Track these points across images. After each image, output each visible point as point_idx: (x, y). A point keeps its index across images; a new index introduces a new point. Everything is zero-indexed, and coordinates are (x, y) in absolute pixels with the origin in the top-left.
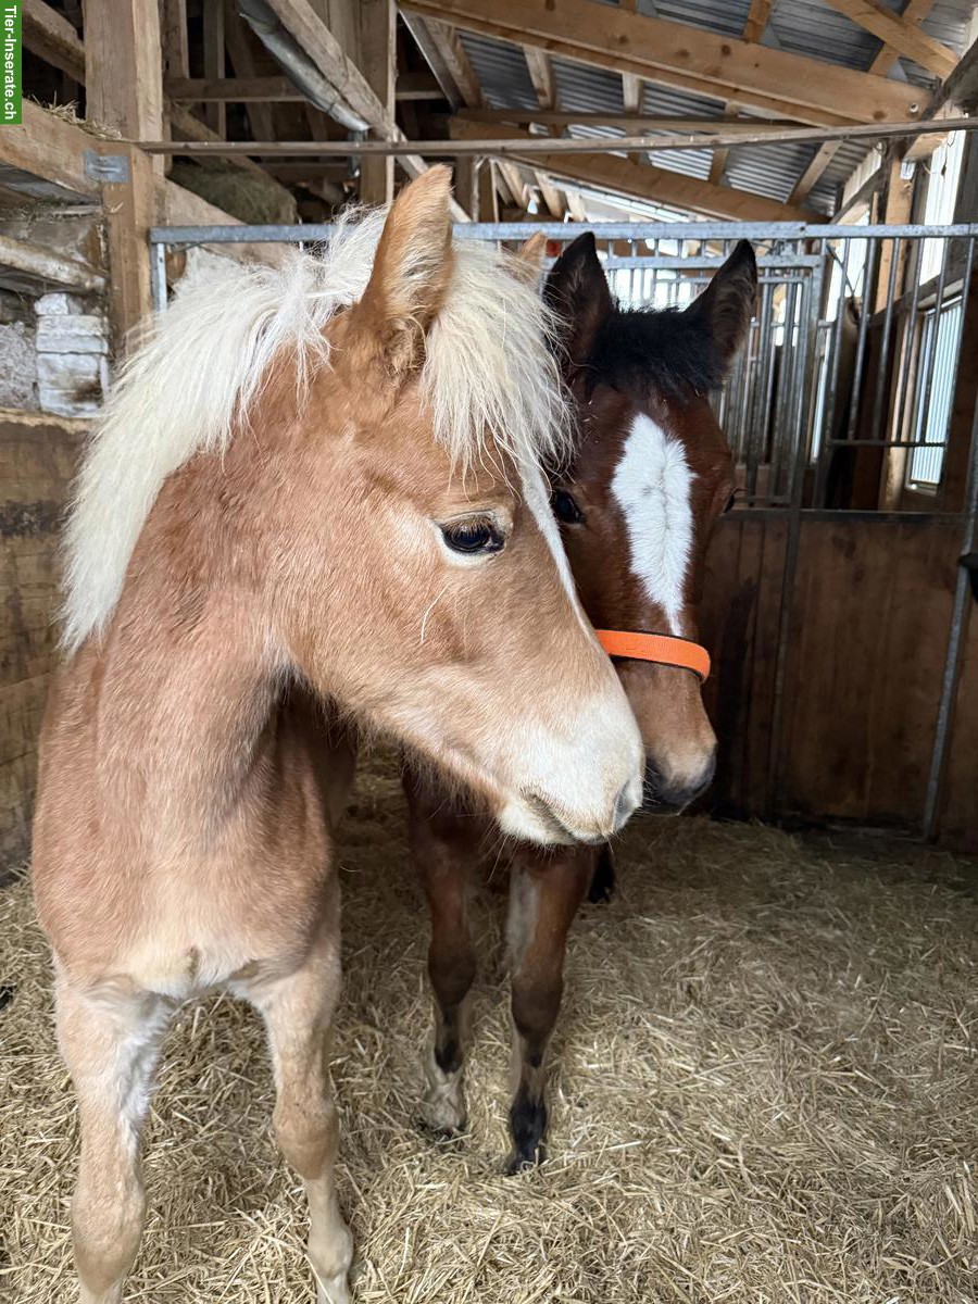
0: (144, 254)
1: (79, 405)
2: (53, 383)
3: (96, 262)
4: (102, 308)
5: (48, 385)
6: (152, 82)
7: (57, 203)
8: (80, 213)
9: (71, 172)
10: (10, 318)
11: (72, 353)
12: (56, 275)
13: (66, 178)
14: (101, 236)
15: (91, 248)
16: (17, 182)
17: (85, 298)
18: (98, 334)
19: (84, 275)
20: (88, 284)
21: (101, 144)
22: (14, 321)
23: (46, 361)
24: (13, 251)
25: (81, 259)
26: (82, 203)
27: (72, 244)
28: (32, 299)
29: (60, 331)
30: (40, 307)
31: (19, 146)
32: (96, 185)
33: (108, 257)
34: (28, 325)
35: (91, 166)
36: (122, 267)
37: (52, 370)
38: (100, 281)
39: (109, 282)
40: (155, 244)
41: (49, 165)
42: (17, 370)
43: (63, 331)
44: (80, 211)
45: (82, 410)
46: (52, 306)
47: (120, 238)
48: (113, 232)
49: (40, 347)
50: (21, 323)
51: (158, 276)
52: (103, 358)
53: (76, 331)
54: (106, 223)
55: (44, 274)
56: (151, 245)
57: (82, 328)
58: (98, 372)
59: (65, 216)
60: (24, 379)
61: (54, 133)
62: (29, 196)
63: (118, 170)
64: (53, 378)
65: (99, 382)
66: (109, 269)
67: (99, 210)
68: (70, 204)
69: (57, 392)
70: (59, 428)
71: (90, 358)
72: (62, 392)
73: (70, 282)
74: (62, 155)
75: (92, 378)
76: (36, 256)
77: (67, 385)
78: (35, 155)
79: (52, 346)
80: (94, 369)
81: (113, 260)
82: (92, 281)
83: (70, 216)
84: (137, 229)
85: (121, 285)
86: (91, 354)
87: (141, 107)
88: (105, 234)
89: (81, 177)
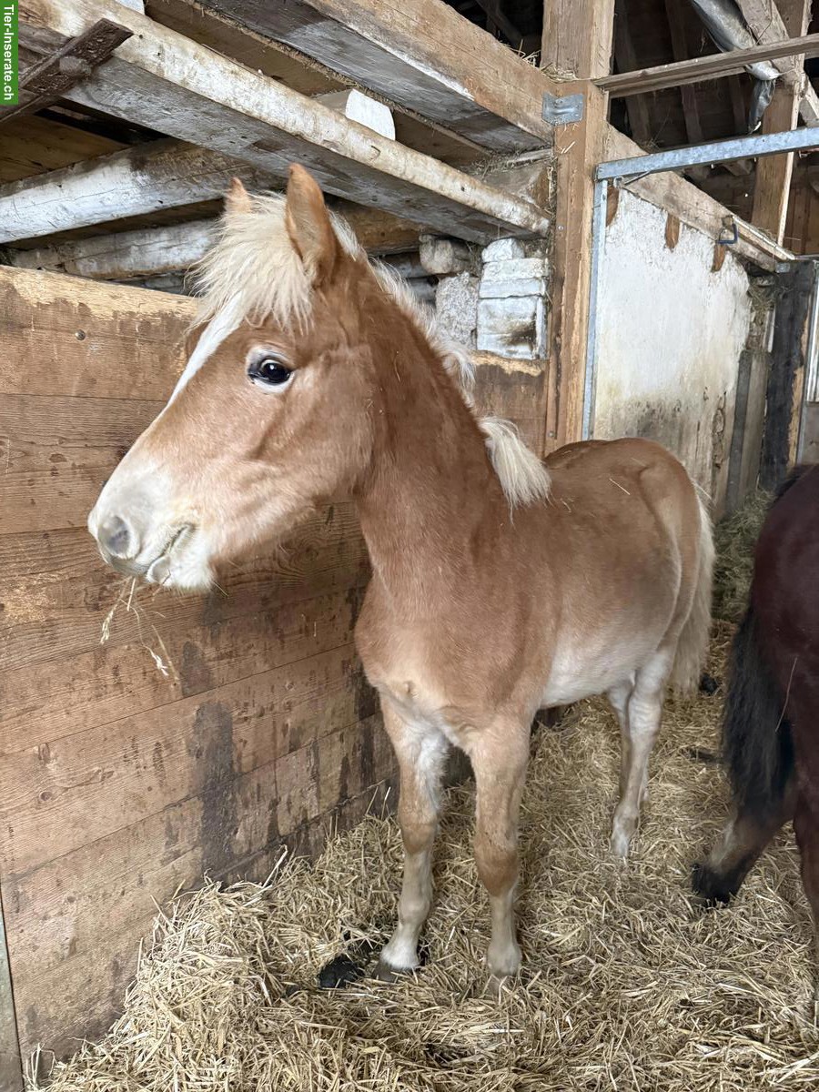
0: (589, 193)
1: (513, 348)
2: (490, 328)
3: (543, 204)
4: (543, 251)
5: (486, 330)
6: (605, 26)
7: (512, 151)
8: (532, 158)
9: (531, 115)
10: (458, 269)
11: (511, 296)
12: (508, 217)
13: (527, 121)
14: (550, 178)
15: (539, 191)
16: (480, 131)
17: (529, 240)
18: (539, 275)
19: (533, 217)
20: (534, 226)
21: (558, 87)
22: (461, 272)
23: (487, 307)
24: (477, 192)
25: (530, 200)
26: (534, 149)
27: (524, 188)
28: (479, 248)
29: (503, 276)
30: (487, 255)
31: (491, 87)
32: (550, 128)
33: (555, 197)
34: (473, 275)
35: (548, 109)
36: (567, 206)
37: (492, 315)
38: (545, 223)
39: (553, 224)
40: (600, 181)
41: (514, 107)
42: (458, 319)
43: (505, 276)
44: (532, 156)
45: (515, 352)
46: (500, 253)
47: (568, 178)
48: (562, 172)
49: (483, 294)
50: (466, 274)
51: (599, 214)
52: (540, 300)
53: (518, 274)
54: (557, 165)
55: (499, 216)
56: (596, 181)
57: (524, 271)
58: (535, 314)
59: (517, 164)
60: (463, 328)
61: (519, 74)
62: (488, 148)
63: (572, 110)
64: (491, 323)
65: (534, 323)
66: (554, 210)
67: (550, 153)
68: (524, 151)
69: (493, 336)
70: (500, 368)
71: (528, 301)
72: (499, 336)
73: (519, 223)
74: (526, 97)
75: (528, 320)
76: (496, 197)
77: (504, 329)
78: (503, 97)
79: (494, 292)
80: (530, 312)
81: (560, 199)
82: (538, 223)
83: (522, 163)
84: (586, 166)
85: (565, 226)
86: (530, 296)
87: (593, 51)
88: (555, 176)
89: (538, 120)
